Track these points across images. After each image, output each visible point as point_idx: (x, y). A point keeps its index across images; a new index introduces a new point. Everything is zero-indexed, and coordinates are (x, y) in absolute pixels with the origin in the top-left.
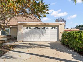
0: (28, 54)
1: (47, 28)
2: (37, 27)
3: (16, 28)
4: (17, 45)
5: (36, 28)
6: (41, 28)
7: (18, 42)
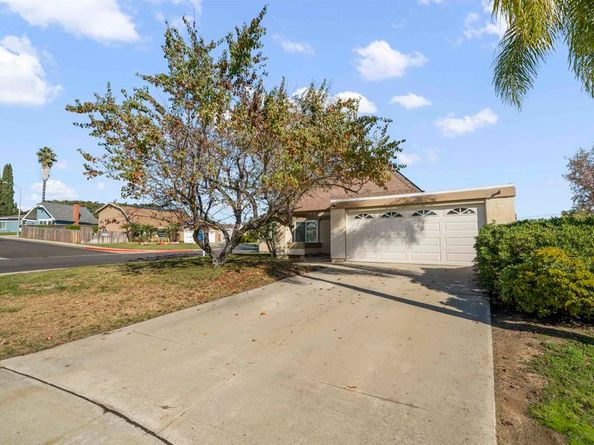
0: (350, 290)
1: (433, 213)
2: (392, 212)
3: (325, 218)
4: (323, 268)
5: (389, 214)
6: (407, 213)
7: (333, 261)
